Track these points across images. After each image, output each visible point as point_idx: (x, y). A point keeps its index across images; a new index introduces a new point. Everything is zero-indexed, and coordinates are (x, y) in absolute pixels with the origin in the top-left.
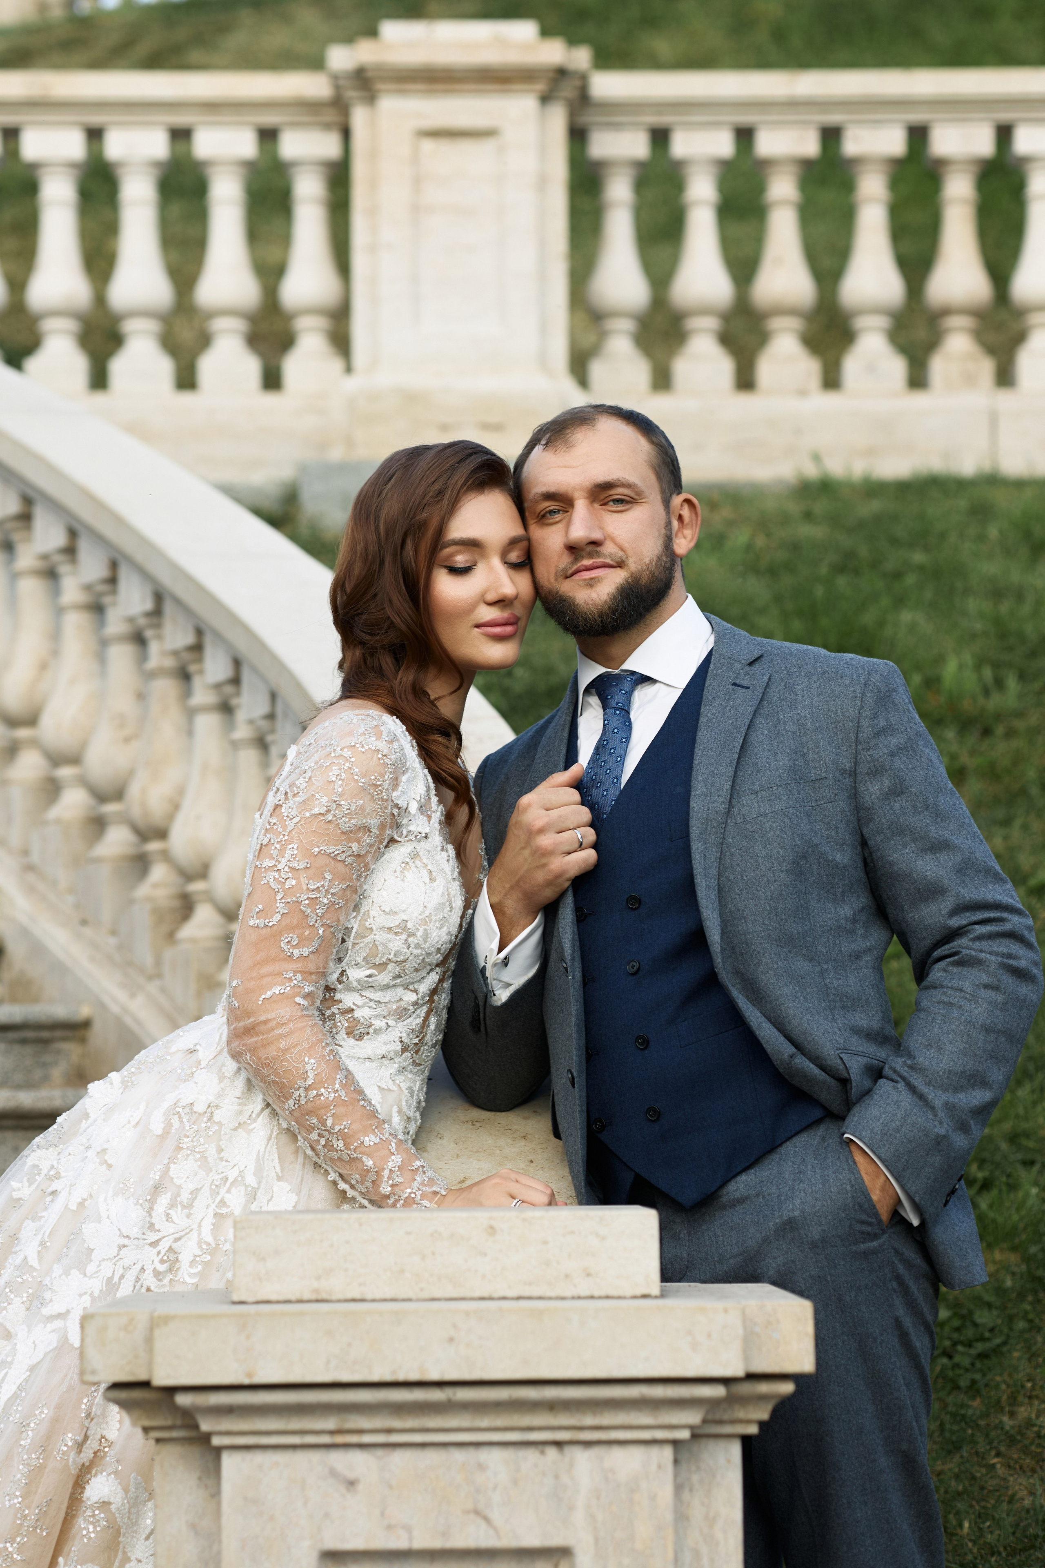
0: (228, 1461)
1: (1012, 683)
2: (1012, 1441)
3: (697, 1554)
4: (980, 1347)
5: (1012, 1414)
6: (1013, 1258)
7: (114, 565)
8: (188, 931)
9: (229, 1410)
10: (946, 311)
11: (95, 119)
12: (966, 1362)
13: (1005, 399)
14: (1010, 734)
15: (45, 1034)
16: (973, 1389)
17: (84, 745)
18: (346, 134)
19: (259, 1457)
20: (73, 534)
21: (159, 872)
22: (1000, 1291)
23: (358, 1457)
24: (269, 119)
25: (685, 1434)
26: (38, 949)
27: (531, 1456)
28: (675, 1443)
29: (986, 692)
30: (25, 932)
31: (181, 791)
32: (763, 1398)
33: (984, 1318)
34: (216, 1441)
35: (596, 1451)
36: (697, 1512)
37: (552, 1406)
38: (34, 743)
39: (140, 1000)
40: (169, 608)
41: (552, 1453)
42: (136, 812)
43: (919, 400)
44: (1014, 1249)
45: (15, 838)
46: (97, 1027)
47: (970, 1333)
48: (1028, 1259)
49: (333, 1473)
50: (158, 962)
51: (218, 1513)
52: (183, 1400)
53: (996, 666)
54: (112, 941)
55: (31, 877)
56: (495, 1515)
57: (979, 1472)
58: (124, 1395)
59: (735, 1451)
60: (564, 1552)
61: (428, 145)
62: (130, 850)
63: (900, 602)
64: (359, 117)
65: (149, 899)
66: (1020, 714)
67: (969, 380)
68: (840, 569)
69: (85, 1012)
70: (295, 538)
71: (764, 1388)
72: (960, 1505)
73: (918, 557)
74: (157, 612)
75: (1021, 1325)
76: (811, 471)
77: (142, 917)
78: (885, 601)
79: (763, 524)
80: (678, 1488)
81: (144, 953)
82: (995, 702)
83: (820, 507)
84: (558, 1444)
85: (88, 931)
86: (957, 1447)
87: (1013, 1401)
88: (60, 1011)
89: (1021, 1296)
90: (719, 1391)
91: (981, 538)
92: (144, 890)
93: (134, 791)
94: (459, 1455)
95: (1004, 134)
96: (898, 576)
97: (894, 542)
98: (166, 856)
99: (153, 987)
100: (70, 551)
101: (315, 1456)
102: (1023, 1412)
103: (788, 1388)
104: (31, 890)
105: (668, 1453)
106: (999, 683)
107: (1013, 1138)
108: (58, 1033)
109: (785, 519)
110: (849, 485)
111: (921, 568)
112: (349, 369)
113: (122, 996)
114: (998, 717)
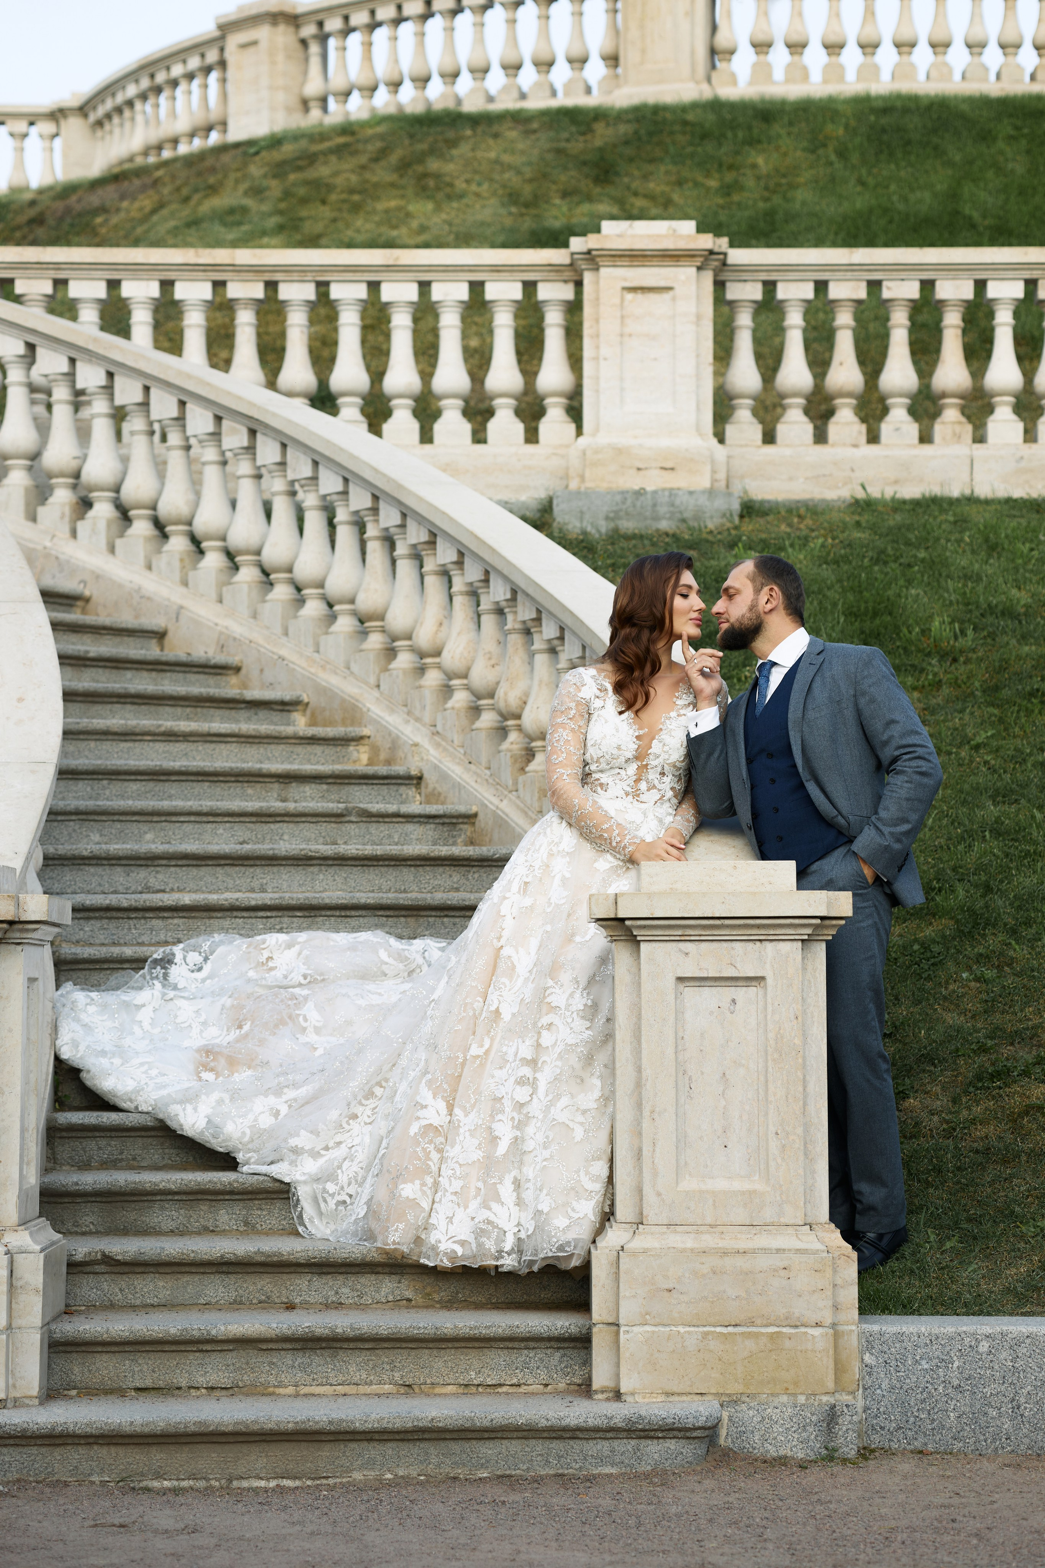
0: (642, 945)
1: (970, 633)
2: (945, 998)
3: (809, 981)
4: (933, 960)
5: (946, 988)
6: (952, 922)
7: (487, 573)
8: (532, 767)
9: (644, 927)
10: (944, 395)
11: (425, 277)
12: (926, 967)
13: (979, 450)
14: (967, 661)
15: (454, 821)
16: (929, 978)
17: (469, 669)
18: (579, 284)
19: (654, 944)
20: (461, 554)
21: (513, 736)
22: (944, 937)
23: (688, 944)
24: (530, 277)
25: (806, 937)
26: (444, 777)
27: (751, 944)
28: (803, 941)
29: (956, 638)
30: (436, 767)
31: (527, 694)
32: (834, 926)
33: (936, 949)
34: (639, 938)
35: (774, 943)
36: (810, 967)
37: (759, 927)
38: (439, 666)
39: (505, 802)
40: (520, 597)
41: (758, 943)
42: (502, 705)
43: (927, 449)
44: (952, 918)
45: (427, 718)
46: (481, 816)
47: (928, 954)
48: (957, 922)
49: (680, 950)
50: (516, 783)
51: (639, 964)
52: (627, 923)
53: (962, 622)
54: (488, 772)
55: (436, 738)
56: (738, 965)
57: (930, 1012)
58: (604, 923)
59: (823, 946)
60: (763, 978)
61: (629, 296)
62: (496, 725)
63: (909, 582)
64: (588, 278)
65: (510, 750)
66: (974, 650)
67: (958, 437)
68: (876, 561)
69: (474, 809)
70: (550, 536)
71: (834, 922)
72: (921, 1025)
73: (922, 554)
74: (514, 599)
75: (953, 951)
76: (860, 495)
77: (505, 760)
78: (901, 582)
79: (831, 531)
80: (803, 958)
81: (507, 777)
82: (961, 643)
83: (865, 519)
84: (760, 940)
85: (472, 766)
86: (920, 1002)
87: (947, 983)
88: (462, 809)
89: (954, 939)
90: (819, 921)
91: (959, 541)
92: (505, 746)
93: (500, 693)
94: (725, 944)
95: (980, 285)
96: (910, 566)
97: (908, 543)
98: (519, 728)
99: (513, 796)
100: (460, 563)
101: (674, 944)
102: (951, 987)
103: (843, 922)
104: (438, 745)
105: (800, 943)
106: (963, 632)
107: (954, 869)
108: (460, 820)
109: (845, 527)
110: (882, 502)
111: (923, 560)
112: (579, 431)
113: (496, 801)
114: (961, 652)
